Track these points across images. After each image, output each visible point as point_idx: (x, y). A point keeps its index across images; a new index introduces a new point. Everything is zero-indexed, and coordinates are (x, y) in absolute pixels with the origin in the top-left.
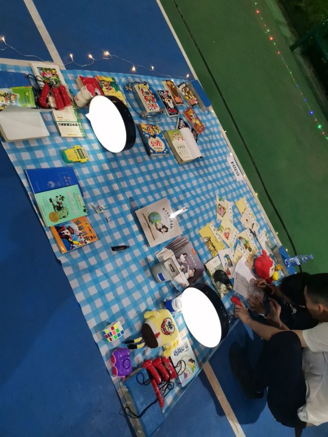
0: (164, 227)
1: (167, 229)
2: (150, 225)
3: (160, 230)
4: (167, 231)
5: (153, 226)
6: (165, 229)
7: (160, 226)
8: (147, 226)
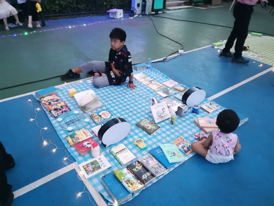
0: (163, 110)
1: (163, 108)
2: (162, 116)
3: (164, 112)
4: (164, 108)
5: (162, 115)
6: (164, 109)
7: (162, 112)
8: (162, 118)
